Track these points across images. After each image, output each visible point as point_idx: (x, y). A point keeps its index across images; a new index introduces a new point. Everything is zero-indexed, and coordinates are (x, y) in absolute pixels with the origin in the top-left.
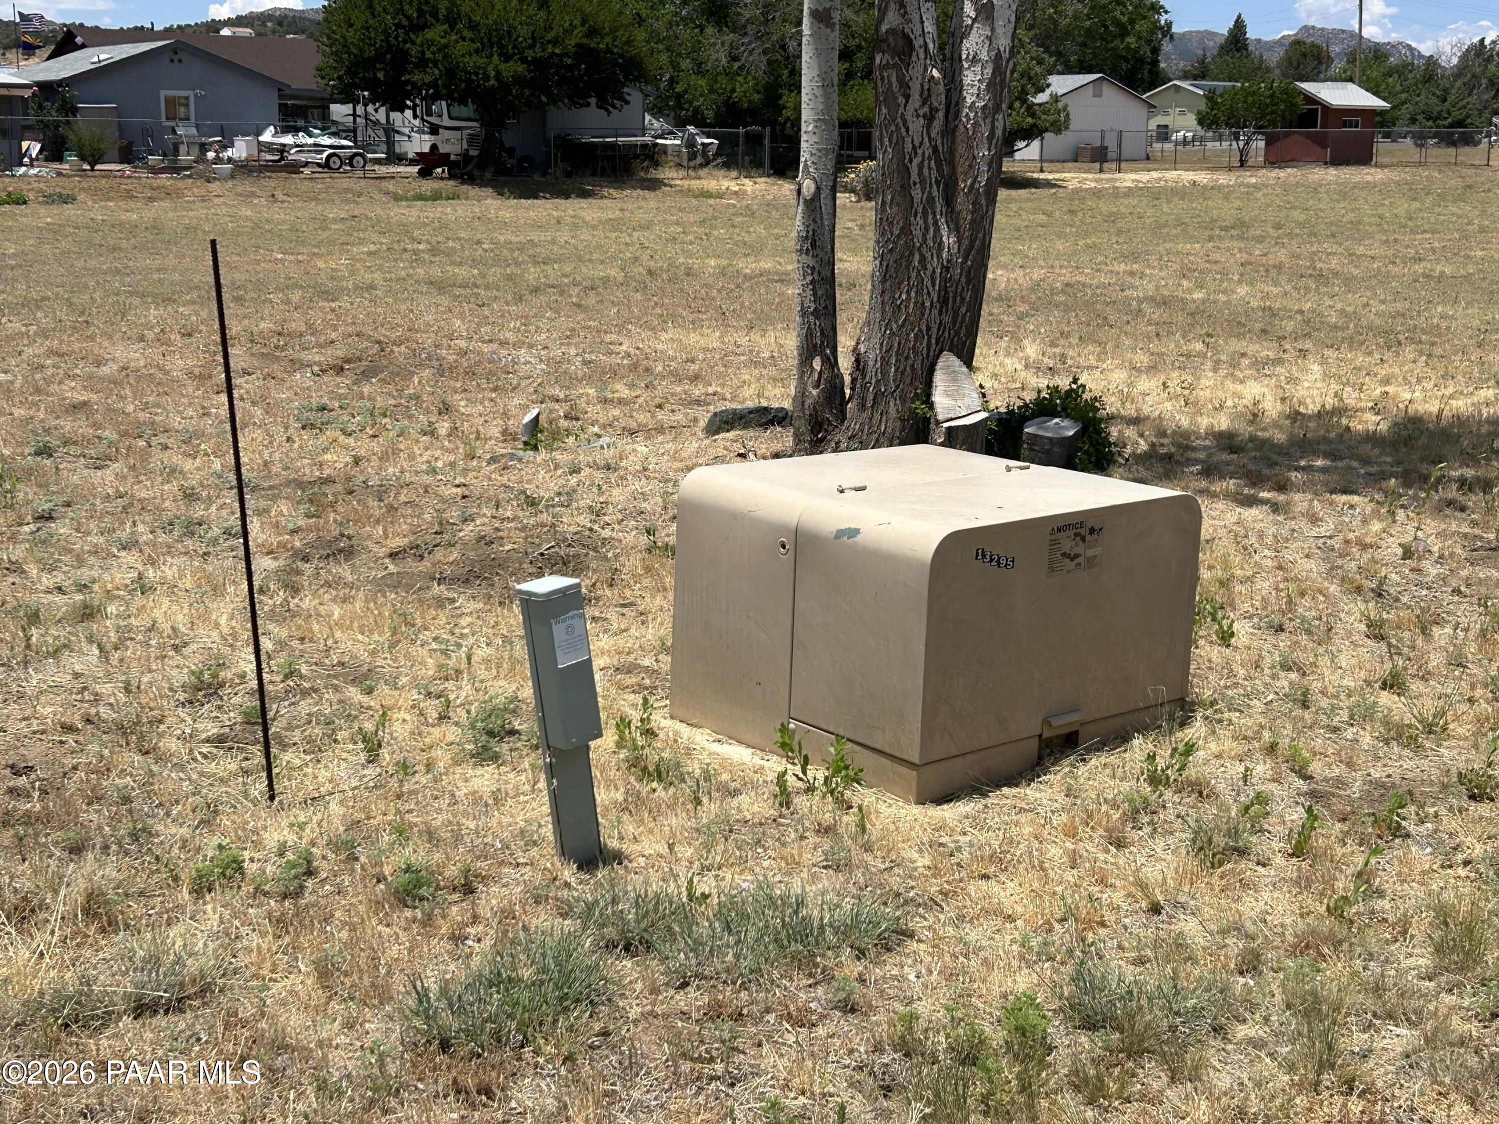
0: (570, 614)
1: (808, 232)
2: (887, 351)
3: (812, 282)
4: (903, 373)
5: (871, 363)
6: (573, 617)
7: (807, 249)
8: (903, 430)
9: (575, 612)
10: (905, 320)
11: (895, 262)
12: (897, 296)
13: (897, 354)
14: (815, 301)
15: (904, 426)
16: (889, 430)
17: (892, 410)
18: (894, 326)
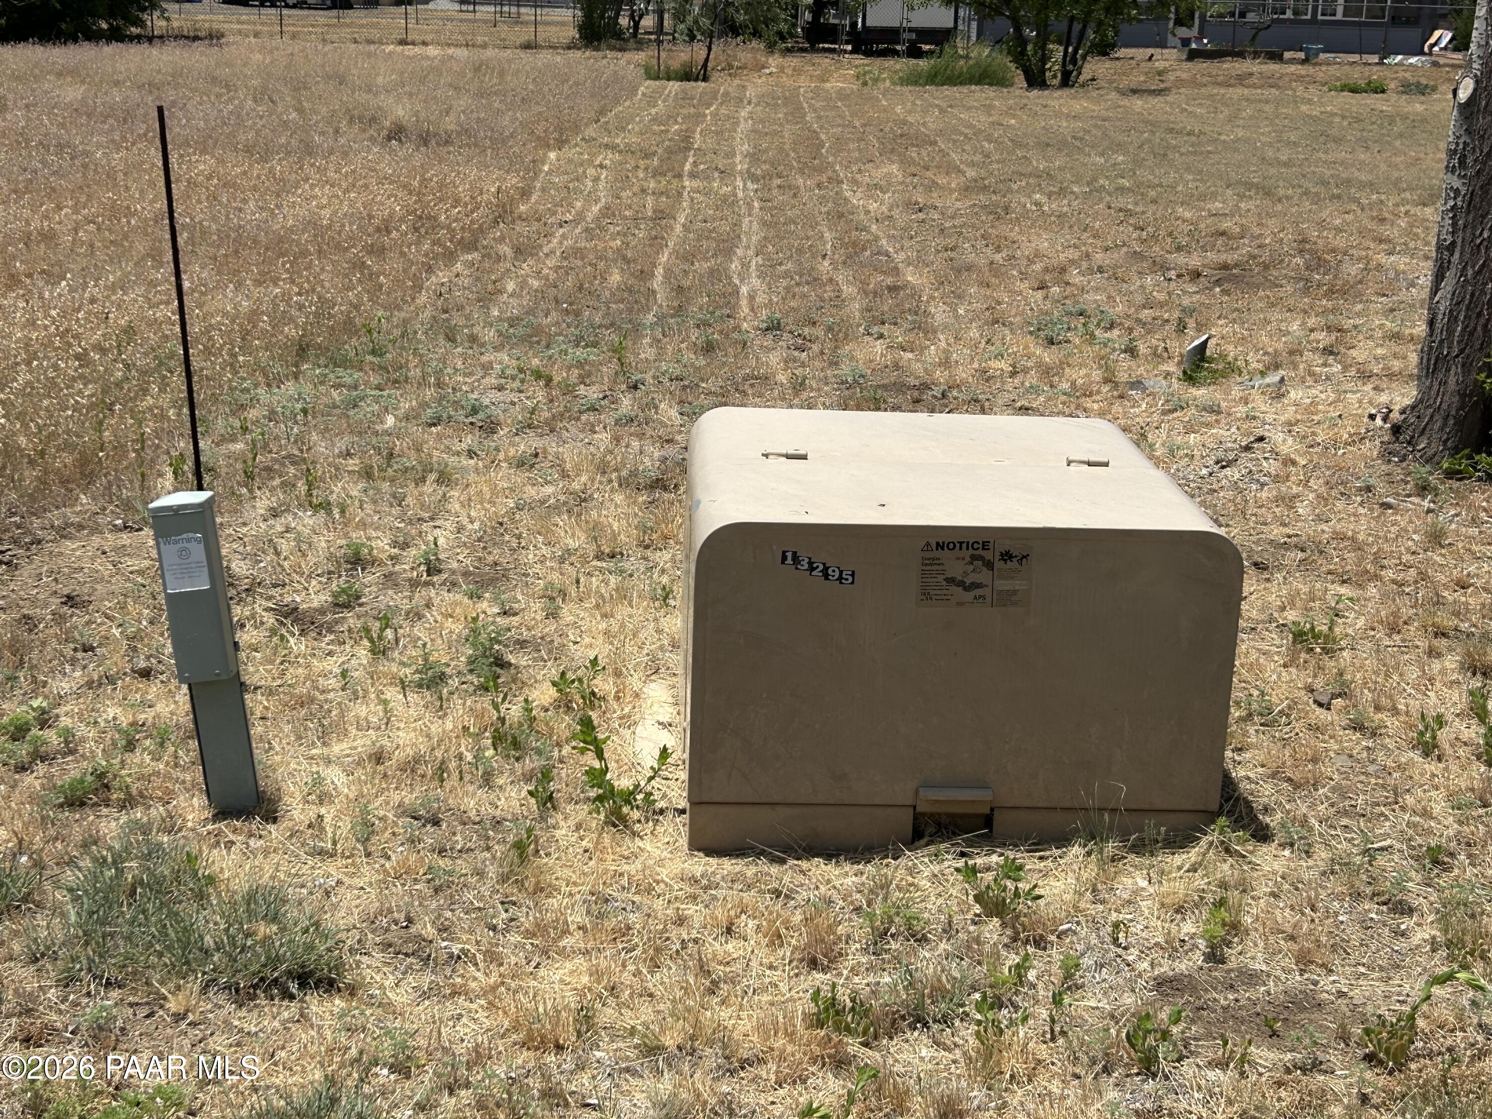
0: (184, 536)
1: (1457, 144)
2: (1458, 304)
3: (1453, 208)
4: (1471, 334)
5: (1440, 317)
6: (189, 540)
7: (1454, 166)
8: (1461, 408)
9: (191, 535)
10: (1483, 265)
11: (1481, 188)
12: (1478, 232)
13: (1468, 308)
14: (1453, 233)
15: (1463, 402)
16: (1444, 406)
17: (1452, 381)
18: (1470, 272)
